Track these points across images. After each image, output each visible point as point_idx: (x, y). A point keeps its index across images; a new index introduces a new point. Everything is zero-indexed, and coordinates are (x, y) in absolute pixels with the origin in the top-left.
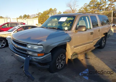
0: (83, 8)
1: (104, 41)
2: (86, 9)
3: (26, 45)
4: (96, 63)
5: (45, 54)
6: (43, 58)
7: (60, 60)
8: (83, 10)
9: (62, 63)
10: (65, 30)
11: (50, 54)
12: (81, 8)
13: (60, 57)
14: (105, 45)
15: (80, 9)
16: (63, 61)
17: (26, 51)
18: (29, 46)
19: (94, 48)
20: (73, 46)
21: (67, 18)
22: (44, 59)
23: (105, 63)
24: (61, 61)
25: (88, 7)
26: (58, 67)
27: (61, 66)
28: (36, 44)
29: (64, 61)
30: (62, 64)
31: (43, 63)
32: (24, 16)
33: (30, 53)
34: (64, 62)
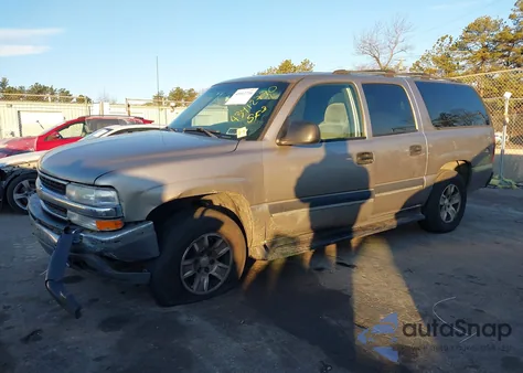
0: (433, 59)
1: (457, 200)
2: (444, 61)
3: (65, 186)
4: (367, 285)
5: (127, 225)
6: (116, 241)
7: (204, 260)
8: (433, 66)
9: (213, 272)
10: (234, 138)
11: (149, 226)
12: (423, 58)
13: (200, 242)
14: (460, 215)
15: (417, 64)
16: (221, 265)
17: (63, 209)
18: (72, 190)
19: (394, 224)
20: (265, 207)
21: (255, 90)
22: (120, 244)
23: (408, 286)
24: (212, 262)
25: (457, 55)
26: (195, 287)
27: (206, 281)
28: (91, 182)
29: (228, 264)
30: (215, 274)
31: (123, 261)
32: (171, 94)
33: (75, 218)
34: (226, 266)
